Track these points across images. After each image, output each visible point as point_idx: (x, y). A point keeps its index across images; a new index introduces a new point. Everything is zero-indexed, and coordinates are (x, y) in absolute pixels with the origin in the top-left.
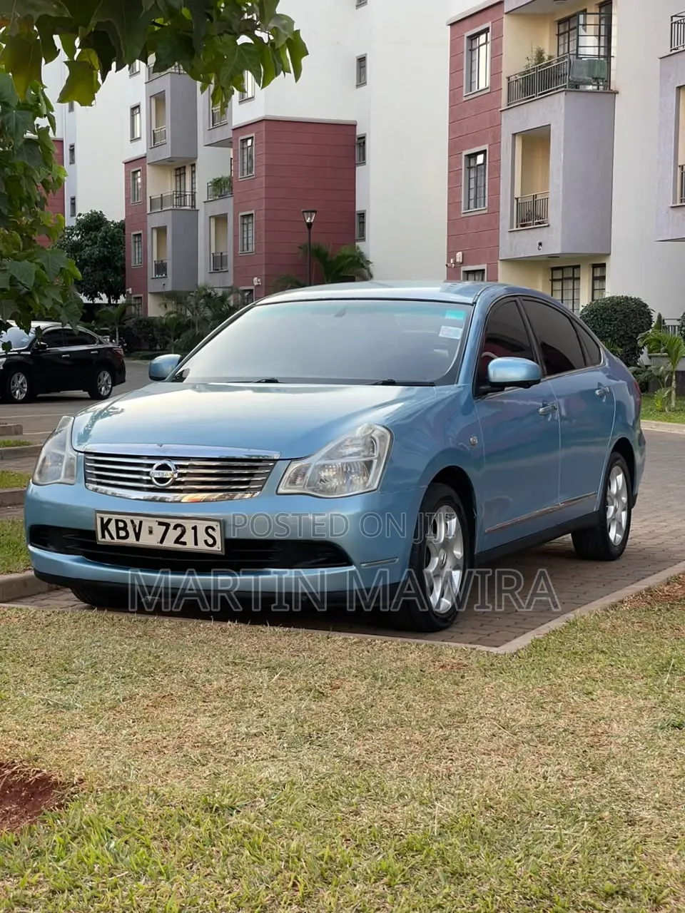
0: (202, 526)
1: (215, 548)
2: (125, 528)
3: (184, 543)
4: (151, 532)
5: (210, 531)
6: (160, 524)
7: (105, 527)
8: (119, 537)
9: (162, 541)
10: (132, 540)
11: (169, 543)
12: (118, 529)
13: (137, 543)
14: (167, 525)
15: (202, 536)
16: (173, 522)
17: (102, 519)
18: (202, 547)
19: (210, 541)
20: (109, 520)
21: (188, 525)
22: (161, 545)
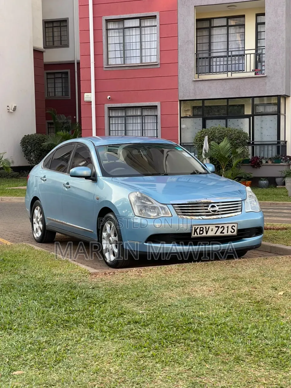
0: (230, 226)
1: (234, 233)
2: (202, 231)
3: (224, 233)
4: (212, 230)
5: (233, 227)
6: (216, 227)
7: (195, 231)
8: (200, 234)
9: (215, 234)
10: (204, 234)
11: (218, 234)
12: (200, 231)
13: (207, 235)
14: (219, 227)
15: (230, 229)
16: (221, 226)
17: (195, 228)
18: (230, 233)
19: (233, 231)
20: (198, 228)
21: (226, 226)
22: (215, 235)
